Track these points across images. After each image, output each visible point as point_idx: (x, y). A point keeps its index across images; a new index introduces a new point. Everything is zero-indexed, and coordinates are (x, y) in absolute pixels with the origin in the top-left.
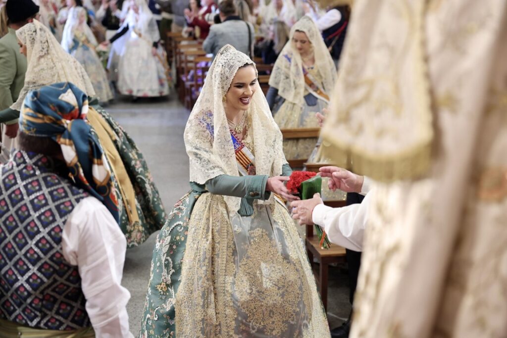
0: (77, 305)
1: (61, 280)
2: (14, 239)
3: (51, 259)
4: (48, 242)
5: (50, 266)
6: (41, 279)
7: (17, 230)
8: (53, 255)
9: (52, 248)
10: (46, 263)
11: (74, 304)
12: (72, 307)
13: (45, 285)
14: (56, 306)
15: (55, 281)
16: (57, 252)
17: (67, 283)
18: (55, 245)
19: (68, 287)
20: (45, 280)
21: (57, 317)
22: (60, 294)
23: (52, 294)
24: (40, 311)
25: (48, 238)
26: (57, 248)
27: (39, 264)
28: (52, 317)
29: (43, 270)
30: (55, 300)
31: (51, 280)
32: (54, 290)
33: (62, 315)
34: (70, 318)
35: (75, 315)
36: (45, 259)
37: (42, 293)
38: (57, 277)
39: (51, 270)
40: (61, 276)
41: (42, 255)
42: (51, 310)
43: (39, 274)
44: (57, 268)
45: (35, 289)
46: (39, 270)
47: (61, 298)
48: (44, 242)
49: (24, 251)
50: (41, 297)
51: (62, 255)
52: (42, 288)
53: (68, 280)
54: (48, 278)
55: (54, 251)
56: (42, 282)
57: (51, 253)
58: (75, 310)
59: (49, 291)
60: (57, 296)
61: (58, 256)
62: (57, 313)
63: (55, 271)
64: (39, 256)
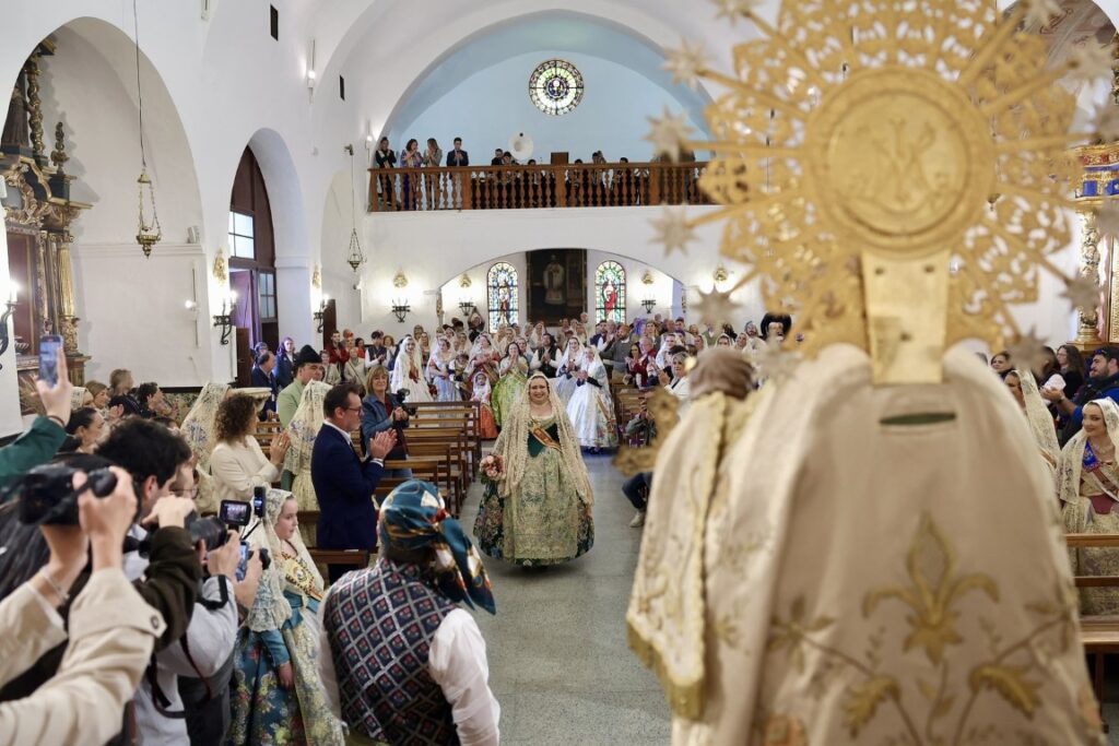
0: (441, 723)
1: (426, 699)
2: (378, 653)
3: (416, 677)
4: (413, 660)
5: (416, 684)
6: (405, 697)
7: (381, 645)
8: (419, 674)
9: (417, 666)
10: (411, 681)
11: (437, 722)
12: (436, 727)
13: (410, 704)
14: (419, 726)
15: (420, 699)
16: (423, 671)
17: (432, 702)
18: (420, 663)
19: (432, 705)
20: (409, 698)
21: (420, 737)
22: (423, 711)
23: (416, 712)
24: (404, 731)
25: (414, 655)
26: (423, 666)
27: (404, 681)
28: (416, 737)
29: (408, 688)
30: (419, 718)
31: (416, 699)
32: (416, 708)
33: (426, 735)
34: (434, 738)
35: (440, 734)
36: (411, 676)
37: (405, 710)
38: (423, 697)
39: (417, 688)
40: (426, 695)
41: (407, 673)
42: (414, 729)
43: (405, 693)
44: (423, 686)
45: (398, 708)
46: (404, 687)
47: (424, 716)
48: (410, 659)
49: (388, 667)
50: (404, 714)
51: (428, 674)
52: (405, 706)
53: (433, 698)
54: (413, 696)
55: (420, 669)
56: (407, 700)
57: (417, 671)
58: (439, 729)
59: (412, 709)
60: (420, 714)
61: (423, 674)
62: (421, 732)
63: (420, 690)
64: (403, 673)
